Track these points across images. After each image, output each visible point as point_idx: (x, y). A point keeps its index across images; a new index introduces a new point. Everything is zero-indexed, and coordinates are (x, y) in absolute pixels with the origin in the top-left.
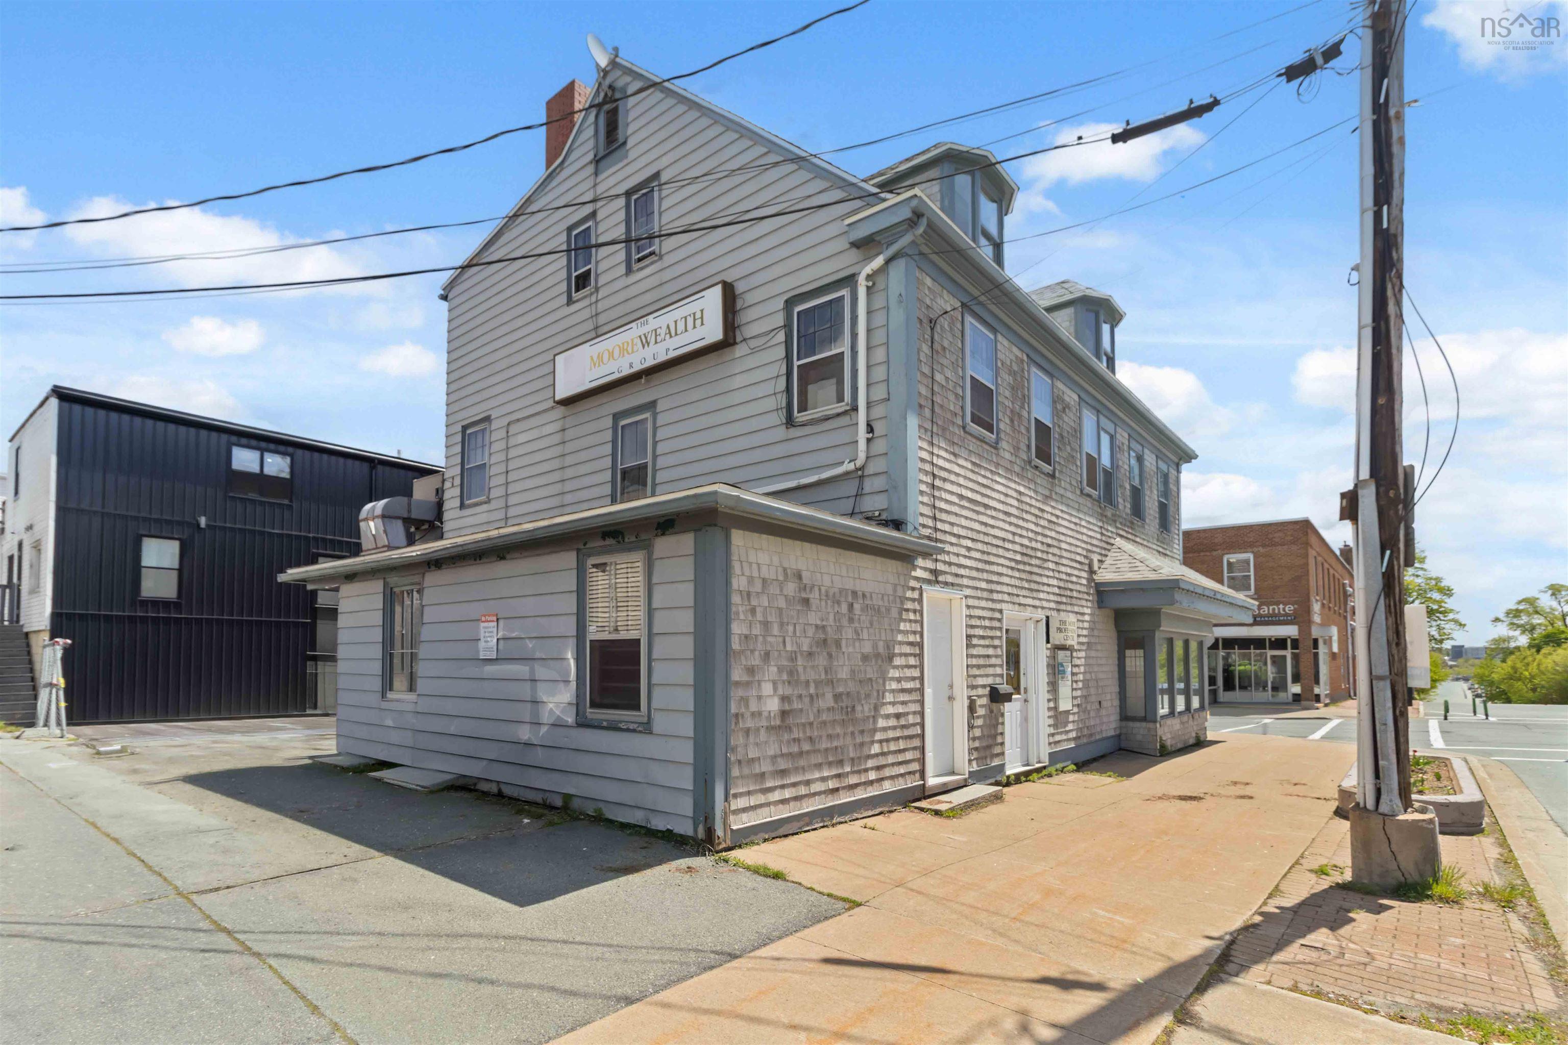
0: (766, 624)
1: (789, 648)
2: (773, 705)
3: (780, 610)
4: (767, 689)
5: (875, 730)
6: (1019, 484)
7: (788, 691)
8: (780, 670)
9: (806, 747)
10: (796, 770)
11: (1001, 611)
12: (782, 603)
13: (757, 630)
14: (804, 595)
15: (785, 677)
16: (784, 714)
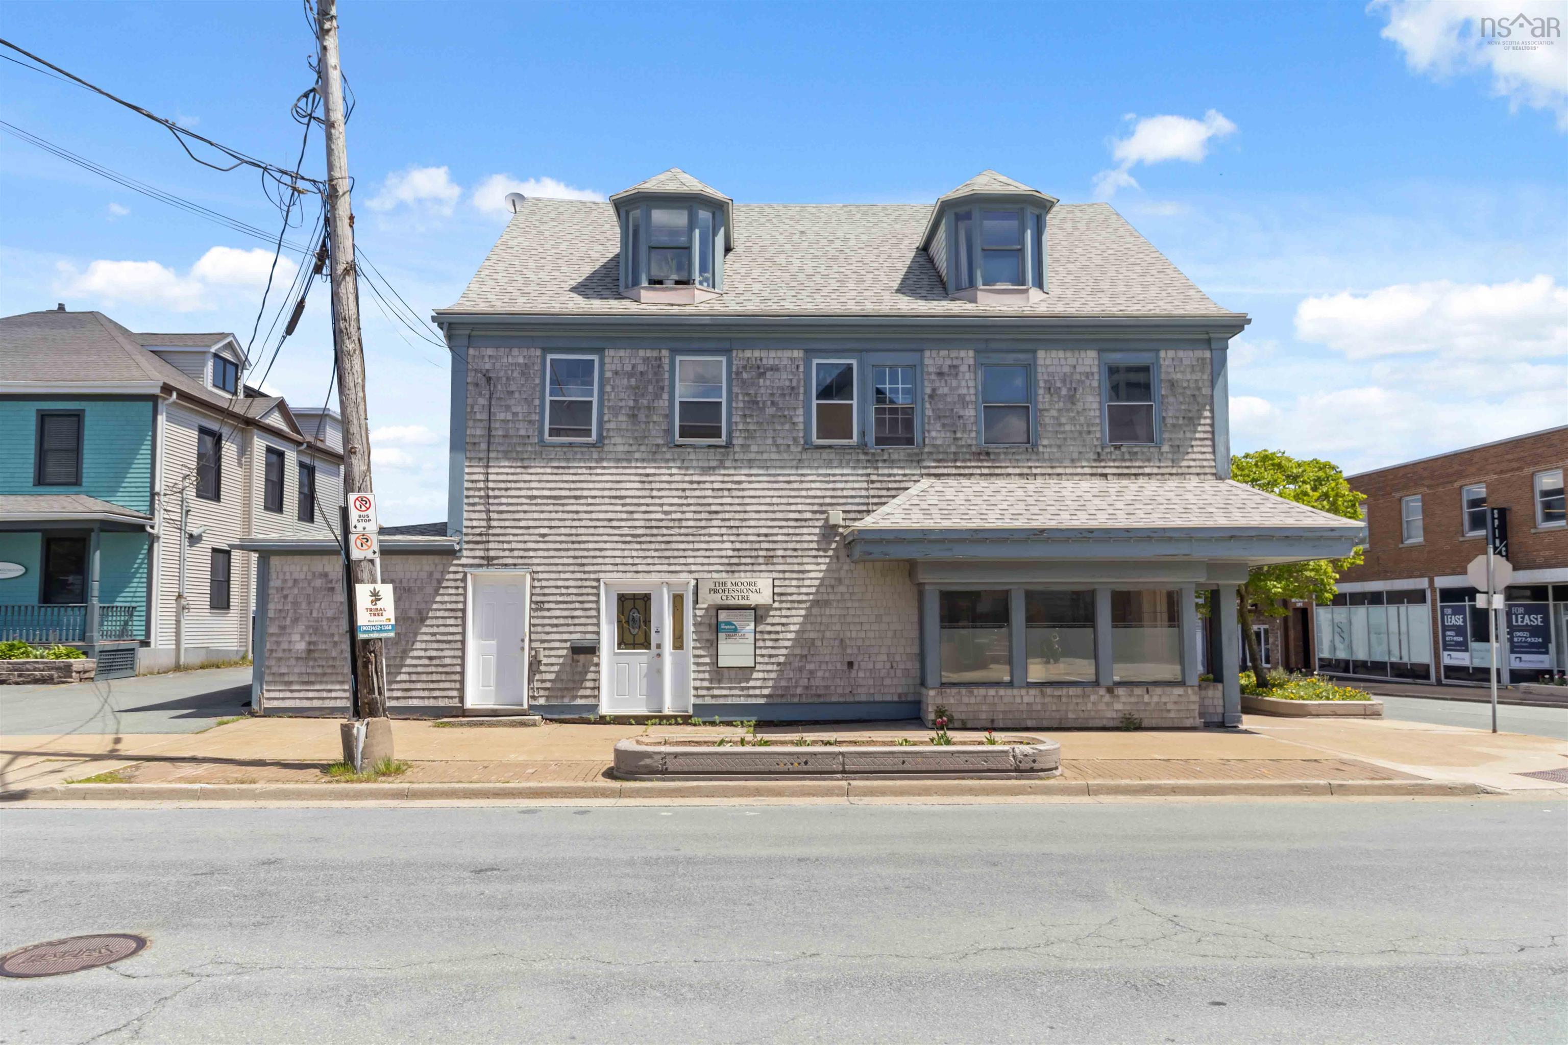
0: (295, 604)
1: (315, 615)
2: (301, 646)
3: (308, 595)
4: (296, 637)
5: (402, 666)
6: (645, 468)
7: (314, 639)
8: (308, 627)
9: (329, 671)
10: (321, 682)
11: (598, 580)
12: (309, 591)
13: (288, 607)
14: (330, 586)
15: (311, 631)
16: (309, 651)
